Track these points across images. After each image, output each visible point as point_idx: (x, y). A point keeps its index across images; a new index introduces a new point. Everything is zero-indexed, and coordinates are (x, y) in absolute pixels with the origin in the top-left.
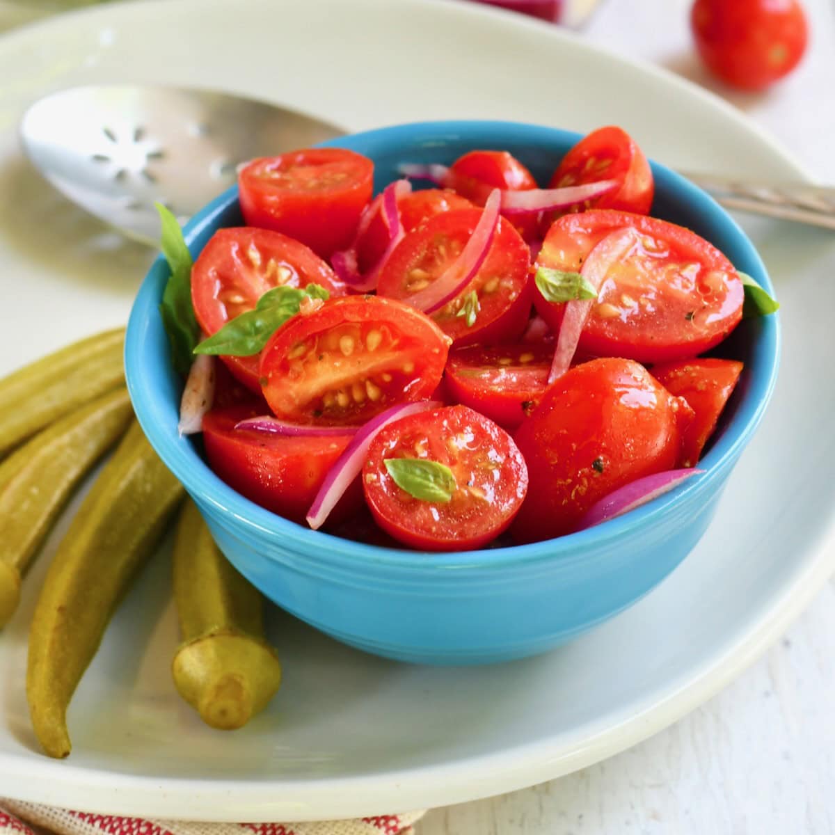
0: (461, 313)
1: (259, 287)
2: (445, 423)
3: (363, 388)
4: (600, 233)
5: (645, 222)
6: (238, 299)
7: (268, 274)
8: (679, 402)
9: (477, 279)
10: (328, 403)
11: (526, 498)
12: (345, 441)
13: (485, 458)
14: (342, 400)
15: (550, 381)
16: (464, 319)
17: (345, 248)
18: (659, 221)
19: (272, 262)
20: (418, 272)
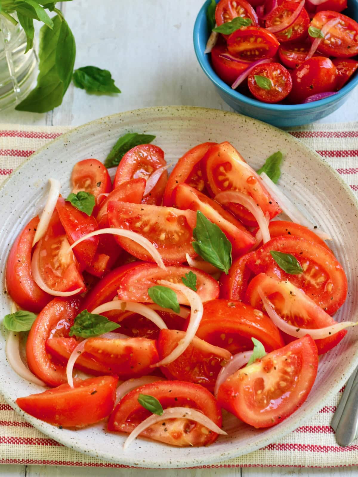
0: (287, 34)
1: (234, 15)
2: (273, 67)
3: (255, 51)
4: (330, 18)
5: (343, 16)
6: (227, 17)
7: (237, 10)
8: (339, 72)
9: (293, 25)
10: (245, 53)
11: (290, 92)
12: (247, 66)
13: (282, 79)
14: (249, 53)
15: (306, 59)
16: (287, 36)
17: (261, 5)
18: (347, 17)
19: (239, 7)
20: (278, 19)
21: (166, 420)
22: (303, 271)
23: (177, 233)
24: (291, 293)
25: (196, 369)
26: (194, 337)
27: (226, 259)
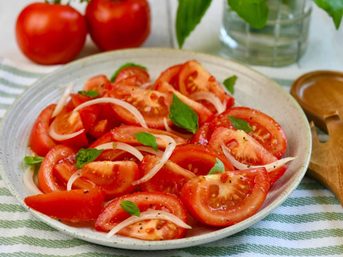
21: (142, 221)
22: (252, 131)
23: (157, 108)
24: (244, 138)
25: (169, 189)
26: (168, 161)
27: (194, 125)
